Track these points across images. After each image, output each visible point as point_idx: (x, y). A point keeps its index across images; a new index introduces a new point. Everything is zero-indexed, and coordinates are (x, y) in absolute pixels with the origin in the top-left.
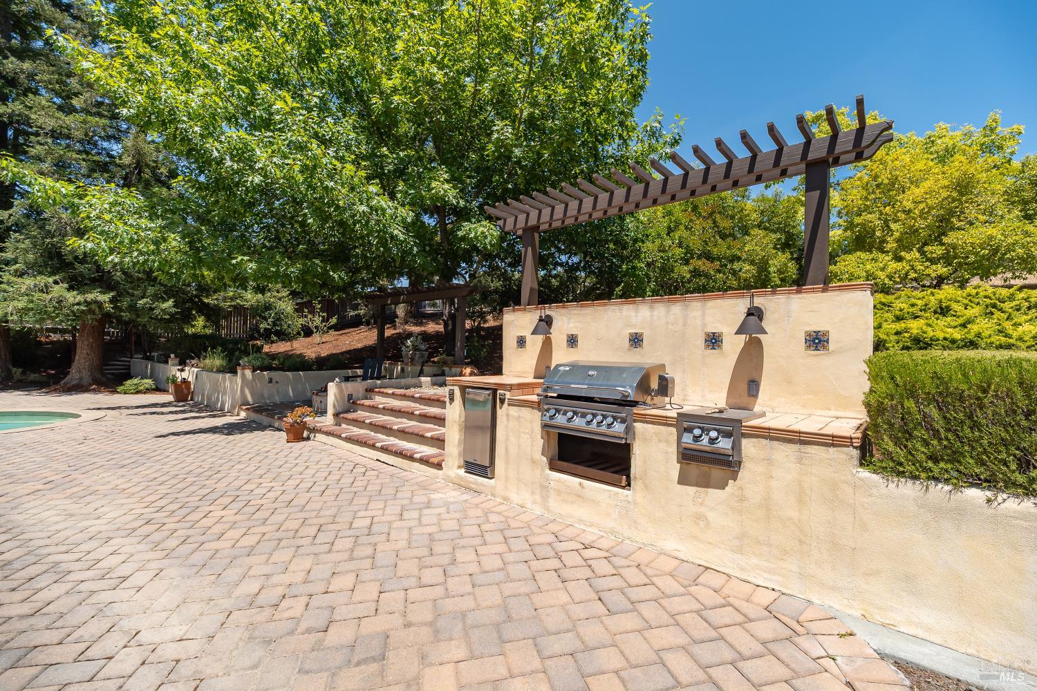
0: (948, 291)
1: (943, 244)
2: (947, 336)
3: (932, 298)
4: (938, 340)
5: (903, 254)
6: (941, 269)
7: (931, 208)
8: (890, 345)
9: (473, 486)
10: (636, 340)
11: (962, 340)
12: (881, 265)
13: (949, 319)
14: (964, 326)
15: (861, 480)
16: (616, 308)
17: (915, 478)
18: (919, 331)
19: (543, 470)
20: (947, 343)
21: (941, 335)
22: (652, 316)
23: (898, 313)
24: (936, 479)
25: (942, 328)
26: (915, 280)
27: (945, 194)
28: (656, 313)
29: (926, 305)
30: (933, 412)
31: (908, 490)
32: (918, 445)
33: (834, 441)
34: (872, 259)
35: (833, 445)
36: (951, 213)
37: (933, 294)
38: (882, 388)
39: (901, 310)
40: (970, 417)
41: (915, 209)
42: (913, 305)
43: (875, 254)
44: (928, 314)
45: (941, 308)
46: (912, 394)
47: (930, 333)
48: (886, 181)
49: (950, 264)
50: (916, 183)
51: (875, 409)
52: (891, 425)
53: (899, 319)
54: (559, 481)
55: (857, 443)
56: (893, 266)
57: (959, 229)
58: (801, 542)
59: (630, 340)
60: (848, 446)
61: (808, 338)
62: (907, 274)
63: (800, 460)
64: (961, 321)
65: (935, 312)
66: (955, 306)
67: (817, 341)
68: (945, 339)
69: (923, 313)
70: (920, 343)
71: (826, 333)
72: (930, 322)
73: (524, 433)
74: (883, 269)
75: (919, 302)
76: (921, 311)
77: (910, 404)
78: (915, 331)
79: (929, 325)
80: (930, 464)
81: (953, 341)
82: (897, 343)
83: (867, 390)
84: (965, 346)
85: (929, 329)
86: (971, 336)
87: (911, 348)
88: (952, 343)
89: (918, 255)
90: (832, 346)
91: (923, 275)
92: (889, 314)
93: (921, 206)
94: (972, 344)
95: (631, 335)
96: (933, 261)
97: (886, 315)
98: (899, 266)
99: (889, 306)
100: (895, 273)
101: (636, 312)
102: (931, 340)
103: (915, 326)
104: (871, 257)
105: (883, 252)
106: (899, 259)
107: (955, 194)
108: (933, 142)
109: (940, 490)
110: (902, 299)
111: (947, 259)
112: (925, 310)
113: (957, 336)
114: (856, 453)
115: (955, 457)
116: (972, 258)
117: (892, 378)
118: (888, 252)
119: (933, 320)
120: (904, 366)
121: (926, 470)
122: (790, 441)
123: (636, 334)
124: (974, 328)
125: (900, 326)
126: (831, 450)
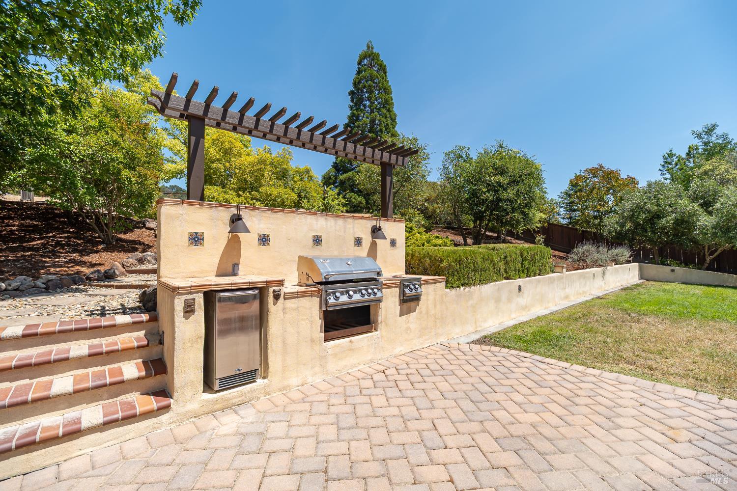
9: (234, 401)
10: (317, 241)
15: (446, 292)
16: (303, 216)
19: (321, 344)
22: (326, 225)
28: (329, 223)
54: (335, 346)
55: (446, 280)
59: (313, 240)
61: (391, 242)
63: (435, 290)
73: (302, 320)
90: (397, 245)
95: (314, 237)
101: (317, 221)
114: (445, 283)
122: (432, 283)
123: (317, 236)
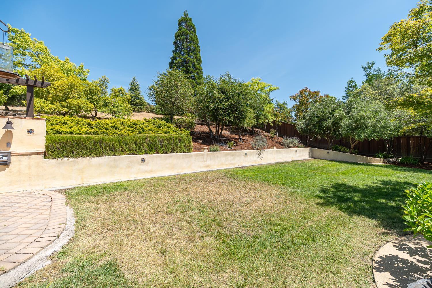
0: (67, 118)
1: (66, 102)
2: (66, 131)
3: (62, 119)
4: (63, 132)
5: (54, 102)
6: (65, 110)
7: (62, 90)
8: (50, 133)
11: (70, 132)
12: (47, 105)
13: (67, 126)
14: (70, 128)
15: (44, 161)
17: (55, 158)
18: (58, 129)
20: (66, 133)
21: (64, 130)
23: (52, 123)
24: (59, 158)
25: (65, 128)
26: (58, 111)
27: (67, 87)
29: (60, 121)
30: (59, 146)
31: (54, 161)
32: (56, 152)
33: (38, 154)
34: (43, 102)
35: (38, 155)
36: (68, 93)
37: (63, 118)
38: (49, 142)
39: (53, 122)
40: (65, 146)
41: (57, 88)
42: (57, 121)
43: (44, 100)
44: (61, 124)
45: (65, 122)
46: (55, 143)
47: (61, 130)
48: (48, 76)
49: (68, 109)
50: (58, 80)
51: (47, 147)
52: (51, 149)
53: (52, 125)
55: (43, 153)
56: (50, 106)
57: (70, 98)
58: (29, 178)
60: (41, 154)
61: (28, 131)
62: (55, 109)
63: (29, 159)
64: (70, 126)
65: (63, 123)
66: (68, 122)
67: (31, 132)
68: (65, 131)
69: (59, 124)
70: (58, 132)
71: (33, 130)
72: (61, 126)
74: (47, 106)
75: (59, 120)
76: (59, 123)
77: (54, 144)
78: (57, 129)
79: (61, 127)
80: (58, 155)
81: (67, 132)
82: (52, 132)
83: (45, 142)
84: (70, 133)
85: (61, 129)
86: (71, 131)
87: (56, 134)
88: (67, 133)
89: (59, 104)
90: (35, 133)
91: (60, 110)
92: (49, 123)
93: (60, 88)
94: (72, 133)
96: (64, 107)
97: (48, 123)
98: (53, 106)
99: (49, 120)
100: (51, 108)
102: (61, 131)
103: (57, 127)
104: (42, 101)
105: (47, 100)
106: (52, 103)
107: (70, 88)
108: (64, 65)
109: (60, 160)
110: (53, 118)
111: (67, 107)
112: (60, 123)
113: (68, 131)
114: (43, 155)
115: (62, 153)
116: (74, 108)
117: (51, 140)
118: (49, 100)
119: (62, 126)
120: (53, 137)
121: (57, 156)
122: (26, 155)
124: (73, 129)
125: (53, 127)
126: (37, 156)
